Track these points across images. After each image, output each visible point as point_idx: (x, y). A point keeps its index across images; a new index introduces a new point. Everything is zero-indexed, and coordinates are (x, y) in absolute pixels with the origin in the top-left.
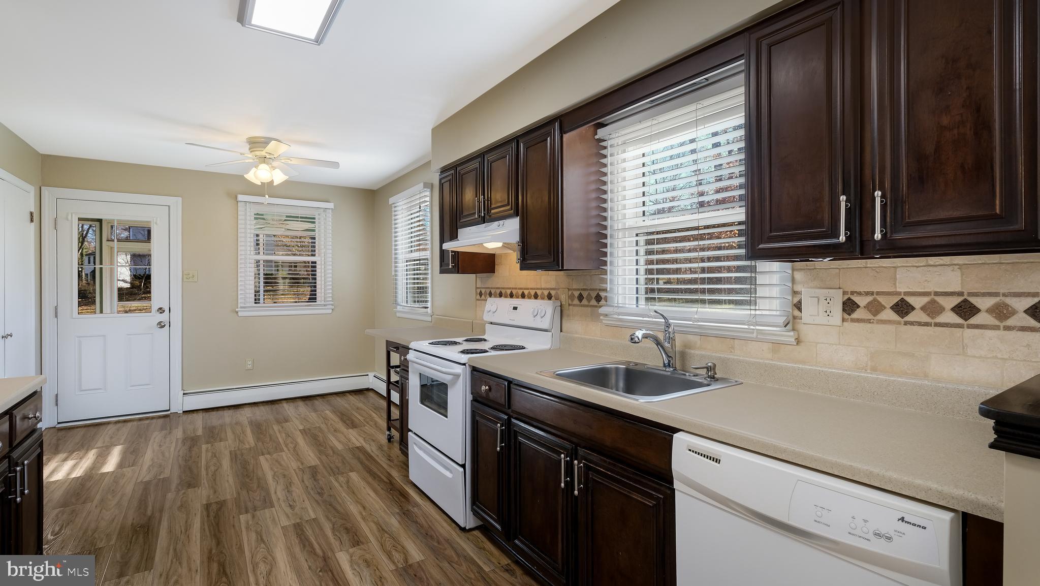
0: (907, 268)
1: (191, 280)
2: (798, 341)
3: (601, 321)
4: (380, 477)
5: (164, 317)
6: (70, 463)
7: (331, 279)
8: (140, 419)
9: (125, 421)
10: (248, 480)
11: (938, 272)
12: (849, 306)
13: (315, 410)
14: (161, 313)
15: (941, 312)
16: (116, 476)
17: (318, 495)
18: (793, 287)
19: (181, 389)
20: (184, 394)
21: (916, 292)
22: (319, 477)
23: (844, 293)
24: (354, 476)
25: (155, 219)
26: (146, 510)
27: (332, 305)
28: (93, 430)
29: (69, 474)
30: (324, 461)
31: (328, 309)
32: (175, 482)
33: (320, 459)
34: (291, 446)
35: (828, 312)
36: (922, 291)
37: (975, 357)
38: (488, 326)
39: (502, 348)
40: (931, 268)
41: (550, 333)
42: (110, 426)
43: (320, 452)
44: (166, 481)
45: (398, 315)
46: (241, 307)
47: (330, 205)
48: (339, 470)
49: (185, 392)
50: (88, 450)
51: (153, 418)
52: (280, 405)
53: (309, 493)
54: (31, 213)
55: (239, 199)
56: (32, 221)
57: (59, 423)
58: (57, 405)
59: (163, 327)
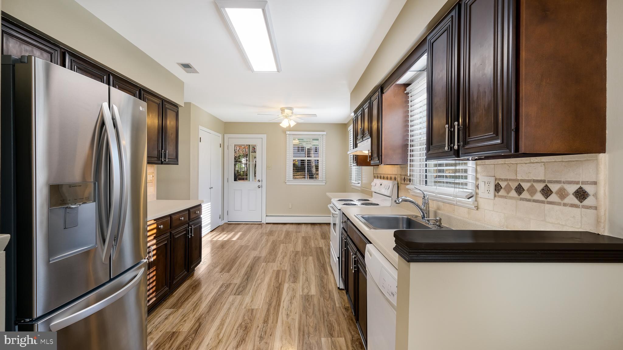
0: (521, 164)
2: (477, 208)
3: (409, 192)
4: (320, 261)
5: (260, 184)
6: (226, 235)
7: (325, 169)
8: (252, 224)
9: (247, 224)
10: (272, 252)
11: (534, 167)
12: (498, 188)
13: (313, 229)
14: (259, 182)
15: (536, 193)
16: (235, 242)
17: (292, 262)
18: (476, 175)
19: (265, 214)
21: (525, 179)
22: (297, 256)
23: (496, 179)
24: (311, 258)
25: (257, 144)
26: (237, 254)
27: (325, 181)
28: (237, 225)
29: (223, 239)
30: (303, 250)
31: (323, 183)
32: (250, 247)
33: (302, 249)
34: (295, 242)
35: (489, 191)
36: (528, 179)
37: (549, 222)
38: (374, 193)
39: (367, 204)
40: (532, 165)
41: (391, 198)
42: (242, 225)
43: (304, 246)
44: (248, 246)
45: (352, 187)
46: (288, 181)
47: (325, 133)
48: (306, 254)
49: (267, 215)
50: (232, 232)
51: (255, 224)
52: (301, 225)
53: (290, 261)
54: (220, 144)
55: (287, 133)
56: (220, 147)
57: (228, 222)
58: (228, 215)
59: (260, 187)
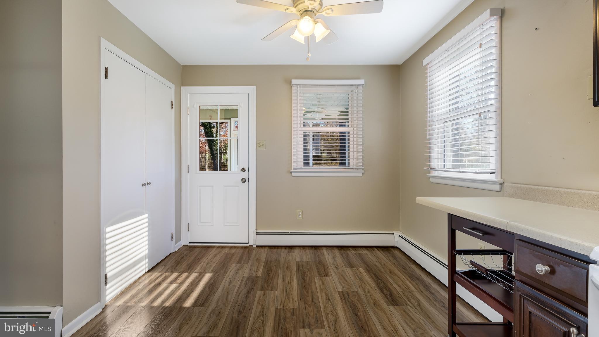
1: (261, 148)
5: (245, 175)
8: (231, 247)
9: (222, 248)
14: (243, 172)
19: (255, 229)
20: (257, 233)
25: (240, 103)
27: (363, 169)
31: (359, 172)
42: (213, 251)
45: (432, 180)
46: (294, 169)
47: (362, 82)
49: (258, 231)
54: (172, 102)
55: (293, 83)
56: (172, 107)
57: (190, 243)
58: (189, 230)
59: (244, 182)
